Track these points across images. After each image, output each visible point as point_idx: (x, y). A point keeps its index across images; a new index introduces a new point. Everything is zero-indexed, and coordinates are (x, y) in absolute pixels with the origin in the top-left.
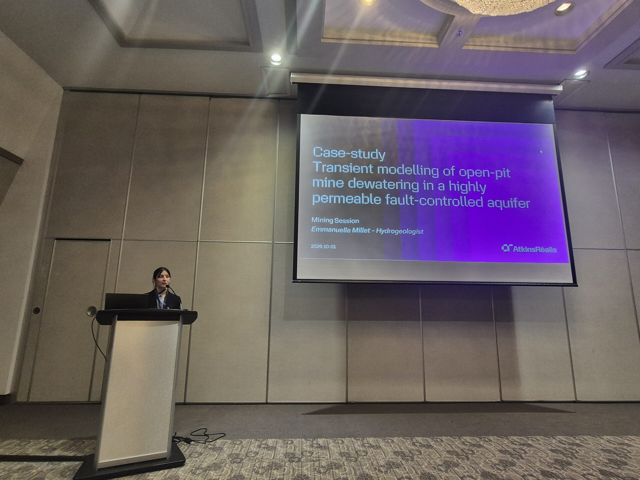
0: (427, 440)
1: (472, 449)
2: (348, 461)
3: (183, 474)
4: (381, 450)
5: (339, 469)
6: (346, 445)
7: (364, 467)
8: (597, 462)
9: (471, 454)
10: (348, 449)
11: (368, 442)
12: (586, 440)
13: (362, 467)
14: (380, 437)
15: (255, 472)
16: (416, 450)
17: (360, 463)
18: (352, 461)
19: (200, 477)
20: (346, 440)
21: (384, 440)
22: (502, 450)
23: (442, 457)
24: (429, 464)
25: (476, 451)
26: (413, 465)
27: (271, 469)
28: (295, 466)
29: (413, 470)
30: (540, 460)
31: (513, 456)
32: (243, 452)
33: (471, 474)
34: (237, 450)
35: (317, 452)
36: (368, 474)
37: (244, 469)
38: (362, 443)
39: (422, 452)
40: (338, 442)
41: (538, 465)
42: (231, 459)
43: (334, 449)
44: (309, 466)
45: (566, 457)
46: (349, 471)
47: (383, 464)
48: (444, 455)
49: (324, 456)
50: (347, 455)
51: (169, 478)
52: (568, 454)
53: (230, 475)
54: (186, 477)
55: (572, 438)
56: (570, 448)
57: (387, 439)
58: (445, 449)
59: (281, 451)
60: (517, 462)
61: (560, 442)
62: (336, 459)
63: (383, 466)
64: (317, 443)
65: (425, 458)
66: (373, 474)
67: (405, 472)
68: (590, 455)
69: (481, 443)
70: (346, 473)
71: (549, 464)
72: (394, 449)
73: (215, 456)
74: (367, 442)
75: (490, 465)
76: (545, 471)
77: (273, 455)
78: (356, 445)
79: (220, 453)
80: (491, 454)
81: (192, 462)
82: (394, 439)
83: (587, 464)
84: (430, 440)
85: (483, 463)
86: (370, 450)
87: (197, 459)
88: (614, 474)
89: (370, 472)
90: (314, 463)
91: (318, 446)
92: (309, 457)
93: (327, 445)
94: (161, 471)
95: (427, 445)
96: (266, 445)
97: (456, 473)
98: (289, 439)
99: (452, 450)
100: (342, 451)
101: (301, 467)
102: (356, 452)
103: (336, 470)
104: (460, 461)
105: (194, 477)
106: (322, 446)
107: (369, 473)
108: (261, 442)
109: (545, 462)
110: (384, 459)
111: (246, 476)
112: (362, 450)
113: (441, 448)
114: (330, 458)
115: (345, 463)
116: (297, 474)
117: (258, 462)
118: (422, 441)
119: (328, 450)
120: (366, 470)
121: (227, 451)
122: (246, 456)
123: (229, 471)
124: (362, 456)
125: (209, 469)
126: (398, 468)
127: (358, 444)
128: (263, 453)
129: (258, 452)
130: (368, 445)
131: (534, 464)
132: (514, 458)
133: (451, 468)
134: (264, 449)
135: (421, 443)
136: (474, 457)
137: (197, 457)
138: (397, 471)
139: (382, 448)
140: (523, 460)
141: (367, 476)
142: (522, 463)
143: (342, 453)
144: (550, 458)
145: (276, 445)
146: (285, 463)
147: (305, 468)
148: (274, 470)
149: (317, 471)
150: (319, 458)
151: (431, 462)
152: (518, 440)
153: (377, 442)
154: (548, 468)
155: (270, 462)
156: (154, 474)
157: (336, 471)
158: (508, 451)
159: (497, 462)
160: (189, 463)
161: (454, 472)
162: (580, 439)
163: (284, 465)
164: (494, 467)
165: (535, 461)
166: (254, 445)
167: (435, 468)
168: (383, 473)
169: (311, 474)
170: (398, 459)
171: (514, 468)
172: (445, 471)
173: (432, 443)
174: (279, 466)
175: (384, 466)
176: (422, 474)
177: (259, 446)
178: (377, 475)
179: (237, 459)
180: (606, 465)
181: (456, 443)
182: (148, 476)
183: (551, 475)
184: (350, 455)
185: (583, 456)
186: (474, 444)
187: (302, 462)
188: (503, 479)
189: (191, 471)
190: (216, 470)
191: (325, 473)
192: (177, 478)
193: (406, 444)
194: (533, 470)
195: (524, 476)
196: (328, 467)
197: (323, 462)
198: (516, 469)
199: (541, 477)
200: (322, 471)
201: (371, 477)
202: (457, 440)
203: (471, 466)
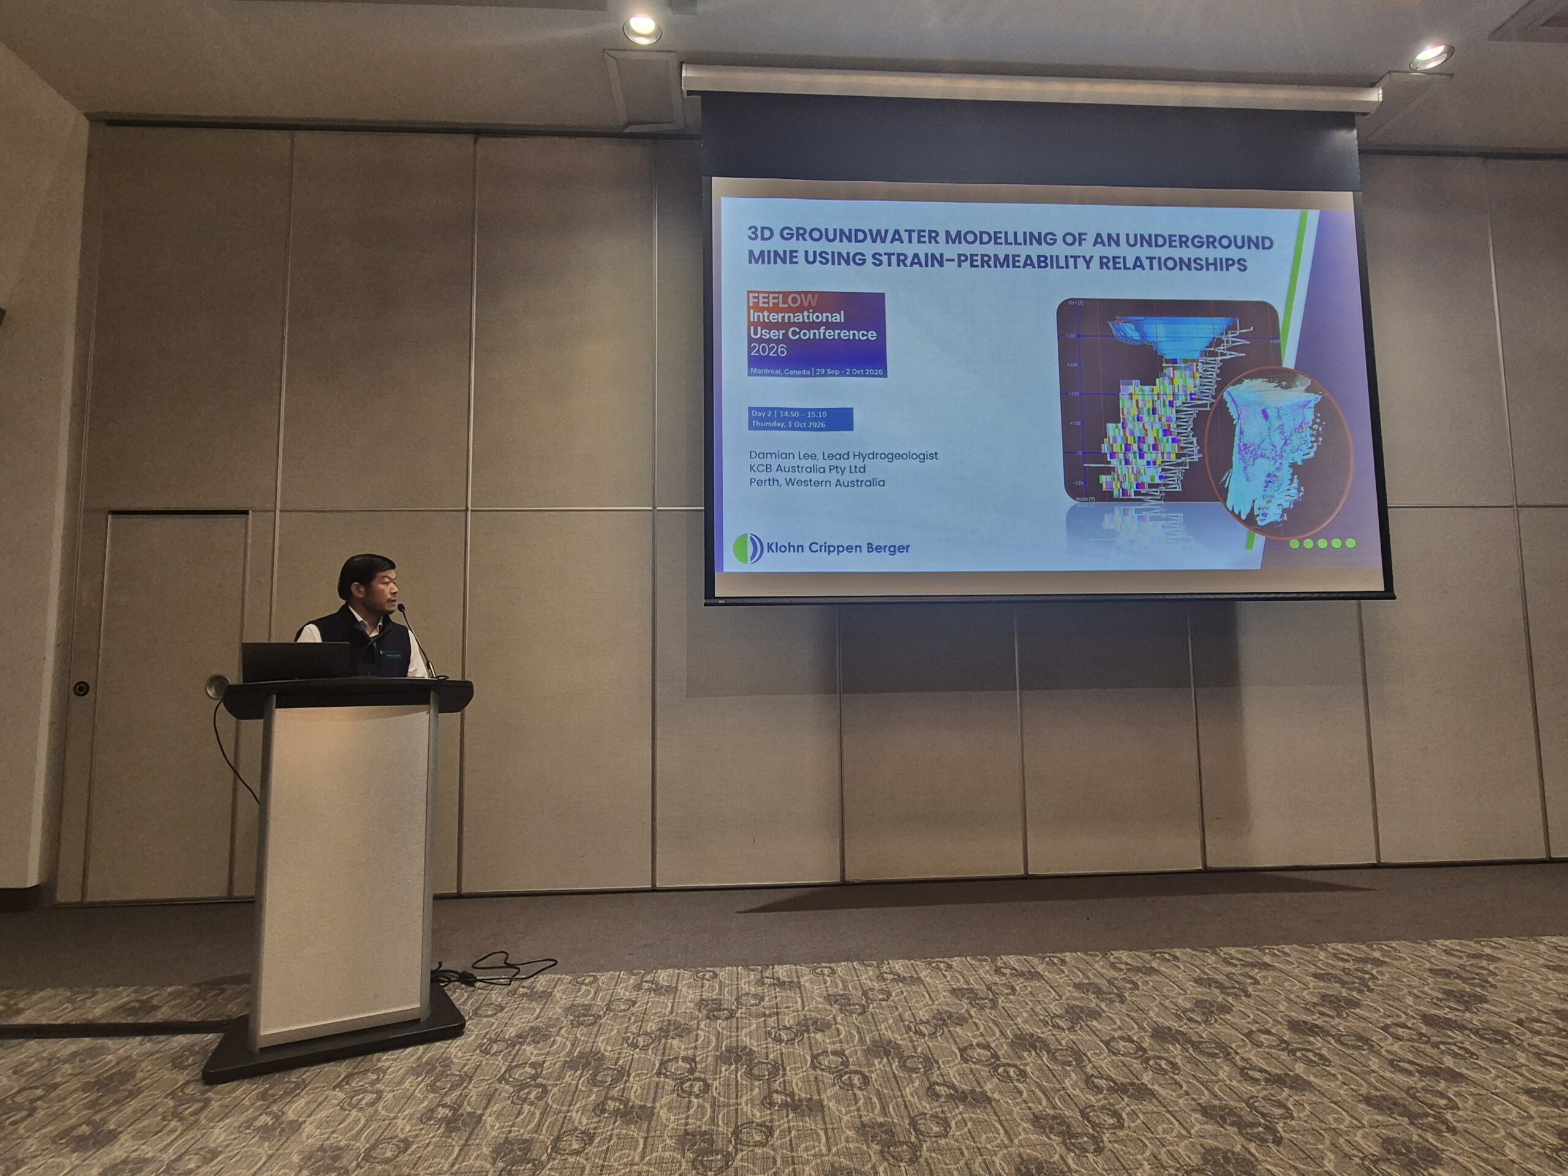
0: (1028, 960)
1: (1134, 979)
2: (844, 1014)
3: (460, 1054)
4: (922, 986)
5: (824, 1031)
6: (841, 977)
7: (883, 1026)
8: (1417, 997)
9: (1130, 989)
10: (845, 988)
11: (891, 970)
12: (1395, 949)
13: (876, 1026)
14: (919, 958)
15: (629, 1045)
16: (1003, 984)
17: (873, 1018)
18: (855, 1014)
19: (500, 1059)
20: (841, 968)
22: (1202, 979)
23: (1064, 997)
24: (1031, 1015)
25: (1142, 982)
26: (995, 1017)
27: (666, 1037)
28: (722, 1029)
29: (995, 1028)
30: (1289, 999)
31: (1228, 991)
32: (599, 1001)
33: (1129, 1033)
34: (586, 997)
35: (772, 996)
36: (891, 1041)
37: (602, 1038)
38: (878, 973)
39: (1018, 988)
40: (822, 971)
41: (1282, 1008)
42: (572, 1018)
43: (814, 989)
44: (754, 1026)
45: (1348, 989)
46: (845, 1036)
47: (927, 1017)
48: (1068, 994)
49: (789, 1005)
50: (843, 1001)
51: (427, 1063)
52: (1353, 983)
53: (569, 1054)
54: (468, 1060)
55: (1363, 947)
56: (1357, 970)
57: (937, 962)
58: (1071, 980)
59: (688, 995)
60: (1235, 1004)
61: (1335, 955)
62: (816, 1009)
63: (925, 1023)
64: (773, 976)
65: (1025, 1001)
66: (902, 1040)
67: (975, 1033)
68: (1404, 982)
69: (1154, 965)
70: (840, 1040)
71: (1308, 1006)
72: (952, 983)
73: (535, 1010)
74: (888, 971)
75: (1173, 1013)
76: (1298, 1022)
77: (670, 1005)
78: (863, 977)
79: (545, 1004)
80: (1176, 987)
81: (480, 1026)
82: (951, 961)
83: (1394, 1003)
84: (1035, 961)
85: (1157, 1009)
86: (897, 987)
87: (492, 1020)
88: (1455, 1021)
89: (896, 1036)
90: (765, 1021)
91: (776, 982)
92: (755, 1007)
93: (796, 980)
94: (409, 1050)
95: (1028, 972)
96: (653, 983)
97: (1095, 1034)
98: (709, 968)
99: (1087, 981)
100: (830, 993)
101: (735, 1030)
102: (865, 993)
103: (817, 1033)
104: (1103, 1006)
105: (487, 1059)
106: (784, 982)
107: (894, 1037)
108: (643, 976)
109: (1298, 1001)
110: (928, 1005)
111: (606, 1054)
112: (879, 988)
113: (1061, 979)
114: (803, 1008)
115: (839, 1019)
116: (726, 1046)
117: (634, 1023)
118: (1017, 964)
119: (797, 990)
120: (886, 1033)
121: (561, 999)
122: (607, 1010)
123: (569, 1044)
124: (878, 1002)
125: (520, 1040)
126: (959, 1025)
127: (867, 976)
128: (647, 1002)
129: (634, 1000)
130: (892, 976)
131: (1273, 1006)
132: (1229, 995)
133: (1084, 1021)
134: (650, 994)
135: (1014, 969)
136: (1137, 996)
137: (491, 1016)
138: (958, 1031)
139: (925, 982)
140: (1249, 1000)
141: (888, 1045)
142: (1247, 1006)
143: (832, 995)
144: (1311, 993)
145: (677, 984)
146: (698, 1024)
147: (744, 1031)
148: (673, 1038)
149: (773, 1037)
150: (777, 1008)
151: (1038, 1009)
152: (1240, 956)
153: (912, 969)
154: (1305, 1015)
155: (663, 1021)
156: (393, 1056)
157: (817, 1036)
158: (1216, 982)
159: (1188, 1005)
160: (475, 1030)
161: (1089, 1029)
162: (1381, 950)
163: (695, 1027)
164: (1182, 1017)
165: (1277, 1000)
166: (625, 984)
167: (1046, 1024)
168: (926, 1038)
169: (758, 1046)
170: (961, 1004)
171: (1228, 1016)
172: (1069, 1029)
173: (1040, 969)
174: (684, 1030)
175: (928, 1022)
176: (1015, 1036)
177: (638, 987)
178: (912, 1041)
179: (585, 1016)
180: (1435, 1004)
181: (1096, 966)
182: (379, 1060)
183: (1311, 1030)
184: (849, 1000)
185: (1388, 985)
186: (1137, 967)
187: (737, 1018)
188: (1203, 1042)
189: (481, 1045)
190: (538, 1042)
191: (791, 1041)
192: (447, 1063)
193: (981, 972)
194: (1271, 1021)
195: (1249, 1034)
196: (798, 1028)
197: (787, 1018)
198: (1233, 1020)
199: (1287, 1035)
200: (785, 1037)
201: (898, 1047)
202: (1097, 959)
203: (1128, 1015)
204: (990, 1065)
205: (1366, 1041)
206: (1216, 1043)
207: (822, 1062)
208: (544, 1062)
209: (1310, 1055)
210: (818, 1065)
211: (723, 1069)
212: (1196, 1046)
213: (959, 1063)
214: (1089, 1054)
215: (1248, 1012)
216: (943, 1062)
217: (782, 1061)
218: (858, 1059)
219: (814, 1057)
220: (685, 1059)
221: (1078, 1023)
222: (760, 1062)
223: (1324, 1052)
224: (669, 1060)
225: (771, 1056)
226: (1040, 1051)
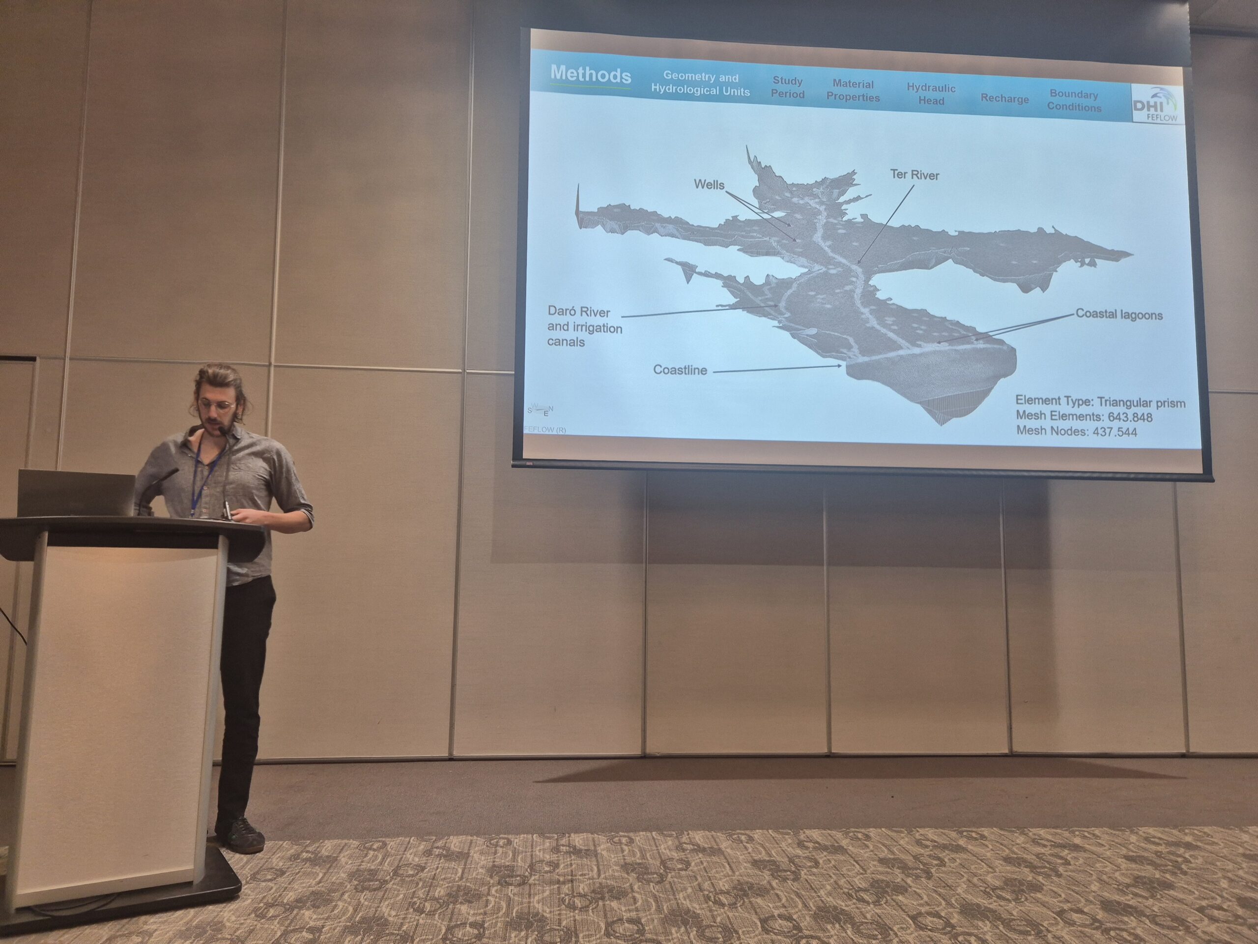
0: (832, 835)
1: (940, 855)
2: (642, 882)
3: (233, 918)
4: (722, 857)
5: (620, 899)
6: (640, 847)
7: (681, 895)
8: (1232, 881)
9: (937, 865)
10: (643, 857)
11: (691, 841)
12: (1208, 835)
13: (674, 895)
14: (721, 829)
15: (414, 909)
16: (806, 857)
18: (652, 882)
19: (276, 923)
20: (640, 838)
21: (731, 836)
22: (1010, 858)
23: (869, 871)
24: (835, 888)
25: (949, 859)
26: (798, 889)
27: (455, 903)
28: (514, 895)
29: (797, 900)
30: (1101, 880)
31: (1038, 871)
32: (386, 866)
33: (937, 909)
34: (373, 861)
35: (565, 864)
36: (689, 910)
37: (387, 903)
38: (677, 843)
39: (821, 861)
40: (620, 840)
41: (1093, 888)
42: (356, 883)
43: (611, 857)
44: (547, 893)
45: (1160, 871)
46: (642, 905)
47: (727, 887)
48: (875, 869)
49: (584, 872)
50: (641, 871)
51: (197, 927)
52: (1166, 866)
53: (350, 919)
54: (242, 924)
55: (1175, 832)
56: (1169, 853)
57: (738, 834)
58: (876, 855)
59: (480, 861)
60: (1046, 883)
61: (1146, 839)
62: (613, 878)
63: (725, 893)
64: (569, 844)
65: (828, 874)
66: (701, 909)
67: (777, 904)
68: (1216, 866)
69: (962, 842)
70: (636, 908)
71: (1121, 887)
72: (754, 855)
73: (318, 875)
74: (688, 841)
75: (981, 891)
76: (1111, 901)
77: (460, 871)
78: (662, 847)
79: (330, 867)
80: (985, 865)
81: (258, 890)
82: (754, 834)
83: (1210, 886)
84: (838, 835)
85: (964, 886)
86: (697, 857)
87: (271, 884)
89: (694, 905)
90: (559, 888)
91: (572, 850)
92: (549, 874)
93: (592, 848)
94: (179, 913)
95: (831, 846)
96: (443, 850)
97: (901, 908)
98: (504, 836)
99: (892, 857)
100: (629, 860)
101: (527, 896)
102: (663, 862)
103: (612, 901)
104: (909, 881)
105: (262, 924)
106: (580, 851)
107: (692, 907)
108: (435, 841)
109: (1111, 881)
110: (729, 876)
111: (391, 919)
112: (678, 858)
113: (865, 854)
114: (599, 875)
115: (636, 887)
116: (517, 912)
117: (423, 887)
118: (820, 838)
119: (594, 859)
120: (684, 902)
121: (346, 863)
122: (394, 875)
123: (351, 909)
124: (677, 871)
125: (298, 904)
126: (760, 896)
127: (666, 846)
128: (437, 868)
129: (423, 865)
130: (691, 846)
131: (1087, 887)
132: (1039, 874)
133: (889, 896)
134: (440, 859)
135: (817, 843)
136: (944, 872)
137: (270, 880)
138: (759, 902)
139: (725, 853)
140: (1060, 879)
141: (686, 915)
142: (1059, 886)
143: (629, 864)
144: (1123, 874)
145: (469, 850)
147: (537, 898)
148: (461, 903)
149: (566, 904)
150: (572, 876)
151: (842, 882)
152: (1049, 838)
153: (713, 840)
154: (1118, 894)
155: (452, 887)
156: (160, 920)
157: (612, 904)
158: (1025, 861)
159: (998, 883)
160: (252, 894)
161: (894, 904)
162: (1193, 834)
163: (486, 892)
164: (991, 894)
165: (1088, 881)
166: (415, 850)
167: (850, 896)
168: (726, 908)
169: (551, 912)
170: (762, 876)
171: (1039, 895)
172: (874, 903)
173: (844, 843)
174: (474, 896)
175: (728, 893)
176: (819, 908)
177: (428, 853)
178: (711, 911)
179: (370, 880)
180: (1250, 887)
181: (902, 842)
182: (145, 923)
183: (1124, 909)
184: (647, 868)
185: (1201, 869)
186: (943, 844)
187: (530, 885)
188: (1015, 920)
189: (255, 910)
190: (318, 907)
191: (584, 909)
192: (218, 927)
193: (783, 845)
194: (1082, 900)
195: (1061, 913)
196: (593, 895)
197: (582, 886)
198: (1044, 899)
199: (1101, 915)
200: (578, 902)
201: (696, 916)
202: (902, 835)
203: (936, 891)
204: (791, 937)
205: (1182, 922)
206: (1026, 920)
207: (617, 929)
208: (323, 927)
209: (1125, 934)
210: (612, 932)
211: (513, 935)
212: (1007, 924)
213: (760, 934)
214: (895, 929)
215: (1059, 891)
216: (743, 932)
217: (575, 928)
218: (654, 927)
219: (609, 925)
220: (472, 925)
221: (883, 897)
222: (551, 930)
223: (1139, 931)
224: (457, 926)
225: (564, 923)
226: (845, 923)
